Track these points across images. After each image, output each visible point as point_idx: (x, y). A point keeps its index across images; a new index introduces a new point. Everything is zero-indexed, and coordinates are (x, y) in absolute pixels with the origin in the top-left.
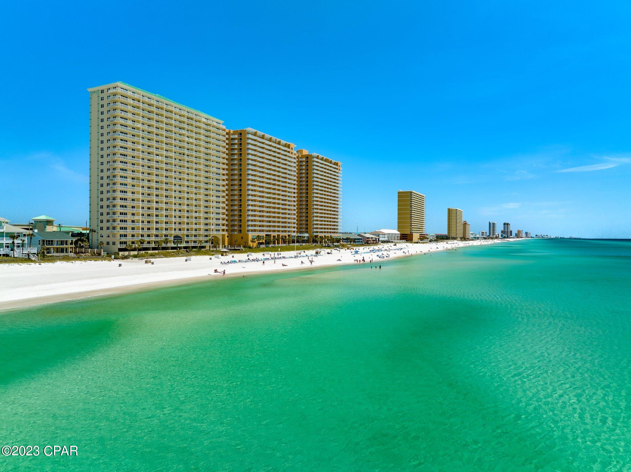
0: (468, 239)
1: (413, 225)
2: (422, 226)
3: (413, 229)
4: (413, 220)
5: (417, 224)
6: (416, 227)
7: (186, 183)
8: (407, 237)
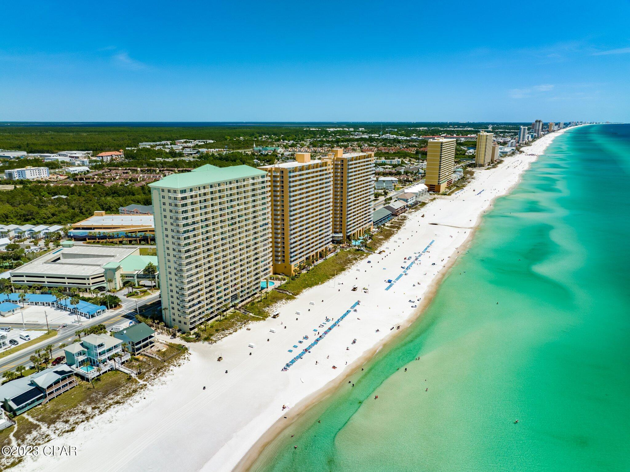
0: (496, 161)
1: (441, 176)
2: (450, 173)
3: (441, 180)
4: (441, 171)
5: (446, 172)
6: (444, 176)
8: (434, 188)
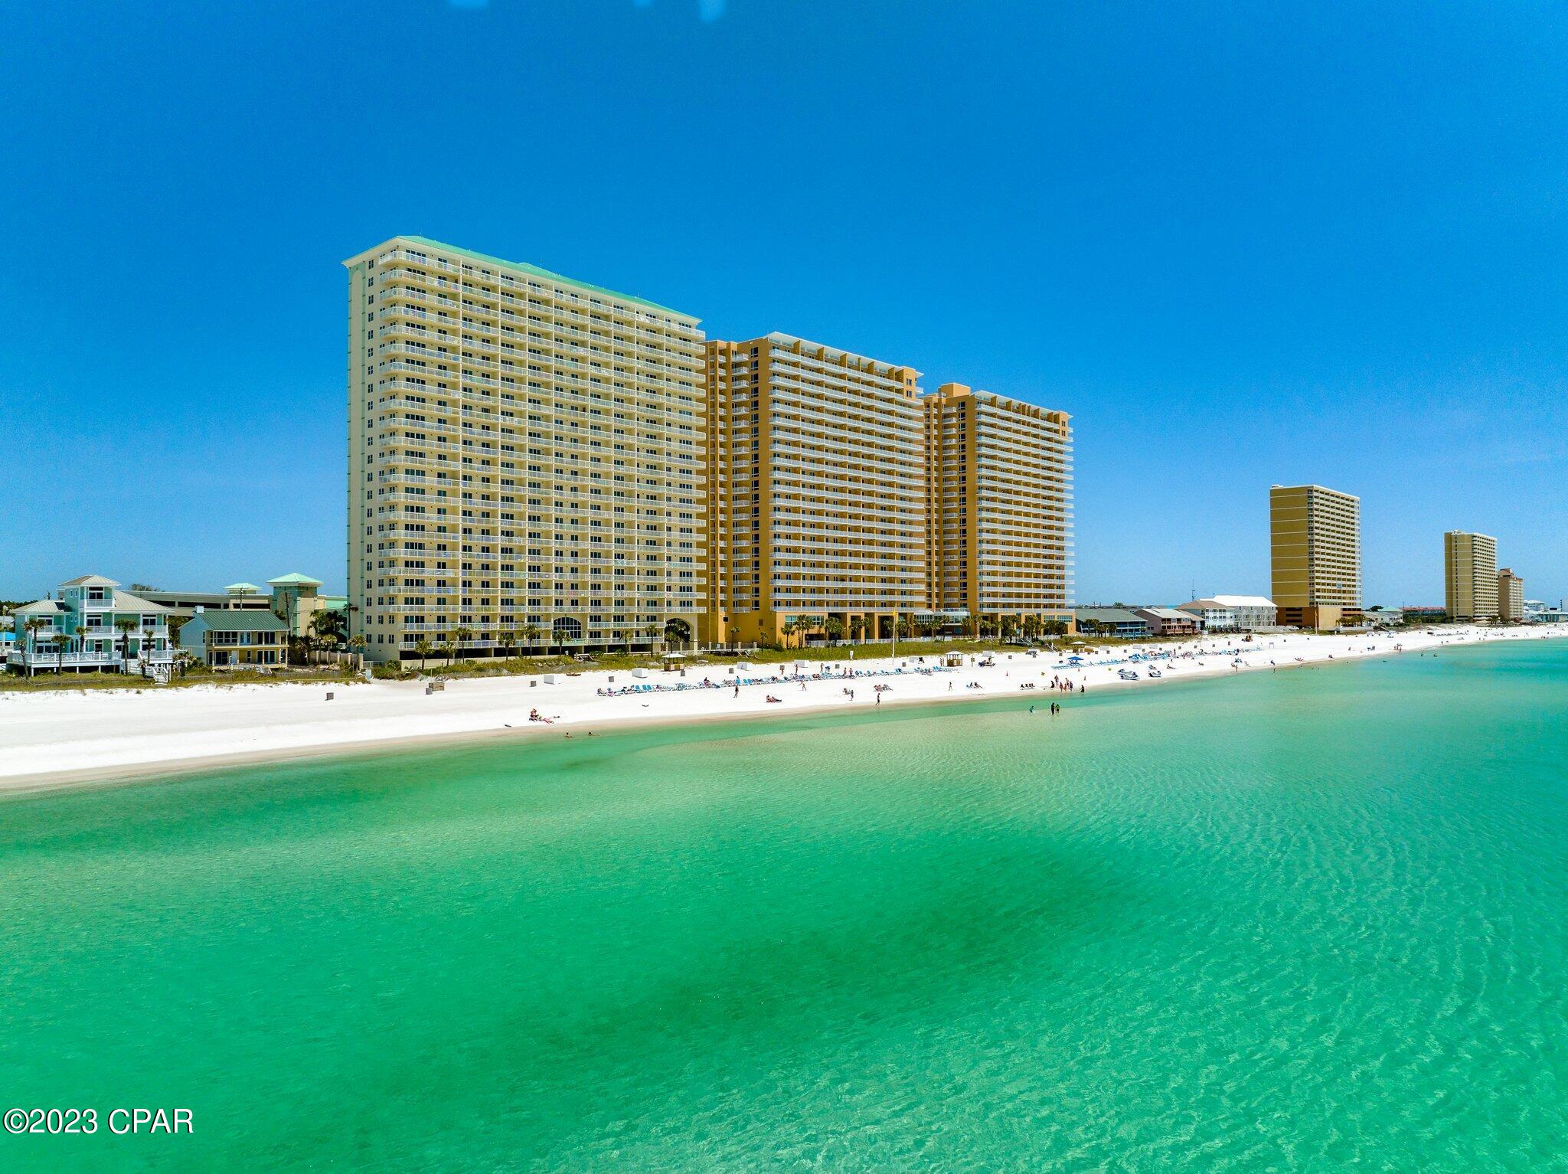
0: (1515, 620)
1: (1318, 584)
2: (1349, 586)
3: (1317, 594)
4: (1317, 568)
5: (1334, 579)
6: (1329, 587)
7: (590, 483)
